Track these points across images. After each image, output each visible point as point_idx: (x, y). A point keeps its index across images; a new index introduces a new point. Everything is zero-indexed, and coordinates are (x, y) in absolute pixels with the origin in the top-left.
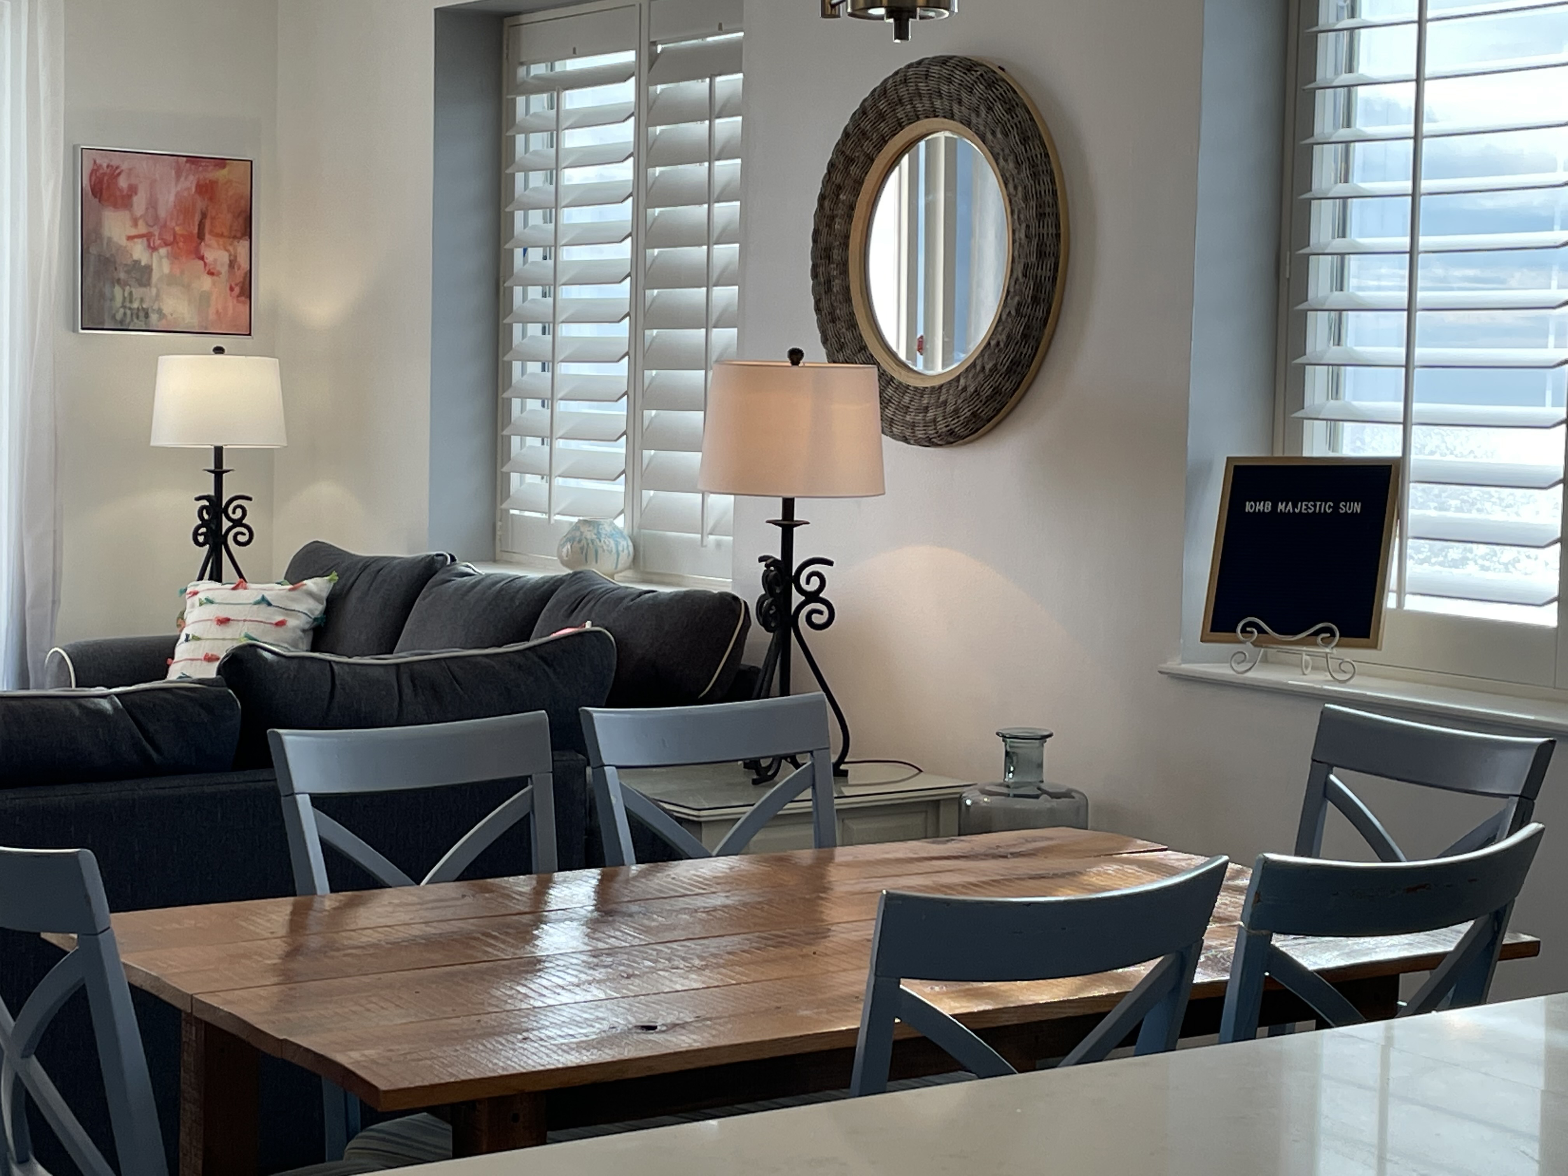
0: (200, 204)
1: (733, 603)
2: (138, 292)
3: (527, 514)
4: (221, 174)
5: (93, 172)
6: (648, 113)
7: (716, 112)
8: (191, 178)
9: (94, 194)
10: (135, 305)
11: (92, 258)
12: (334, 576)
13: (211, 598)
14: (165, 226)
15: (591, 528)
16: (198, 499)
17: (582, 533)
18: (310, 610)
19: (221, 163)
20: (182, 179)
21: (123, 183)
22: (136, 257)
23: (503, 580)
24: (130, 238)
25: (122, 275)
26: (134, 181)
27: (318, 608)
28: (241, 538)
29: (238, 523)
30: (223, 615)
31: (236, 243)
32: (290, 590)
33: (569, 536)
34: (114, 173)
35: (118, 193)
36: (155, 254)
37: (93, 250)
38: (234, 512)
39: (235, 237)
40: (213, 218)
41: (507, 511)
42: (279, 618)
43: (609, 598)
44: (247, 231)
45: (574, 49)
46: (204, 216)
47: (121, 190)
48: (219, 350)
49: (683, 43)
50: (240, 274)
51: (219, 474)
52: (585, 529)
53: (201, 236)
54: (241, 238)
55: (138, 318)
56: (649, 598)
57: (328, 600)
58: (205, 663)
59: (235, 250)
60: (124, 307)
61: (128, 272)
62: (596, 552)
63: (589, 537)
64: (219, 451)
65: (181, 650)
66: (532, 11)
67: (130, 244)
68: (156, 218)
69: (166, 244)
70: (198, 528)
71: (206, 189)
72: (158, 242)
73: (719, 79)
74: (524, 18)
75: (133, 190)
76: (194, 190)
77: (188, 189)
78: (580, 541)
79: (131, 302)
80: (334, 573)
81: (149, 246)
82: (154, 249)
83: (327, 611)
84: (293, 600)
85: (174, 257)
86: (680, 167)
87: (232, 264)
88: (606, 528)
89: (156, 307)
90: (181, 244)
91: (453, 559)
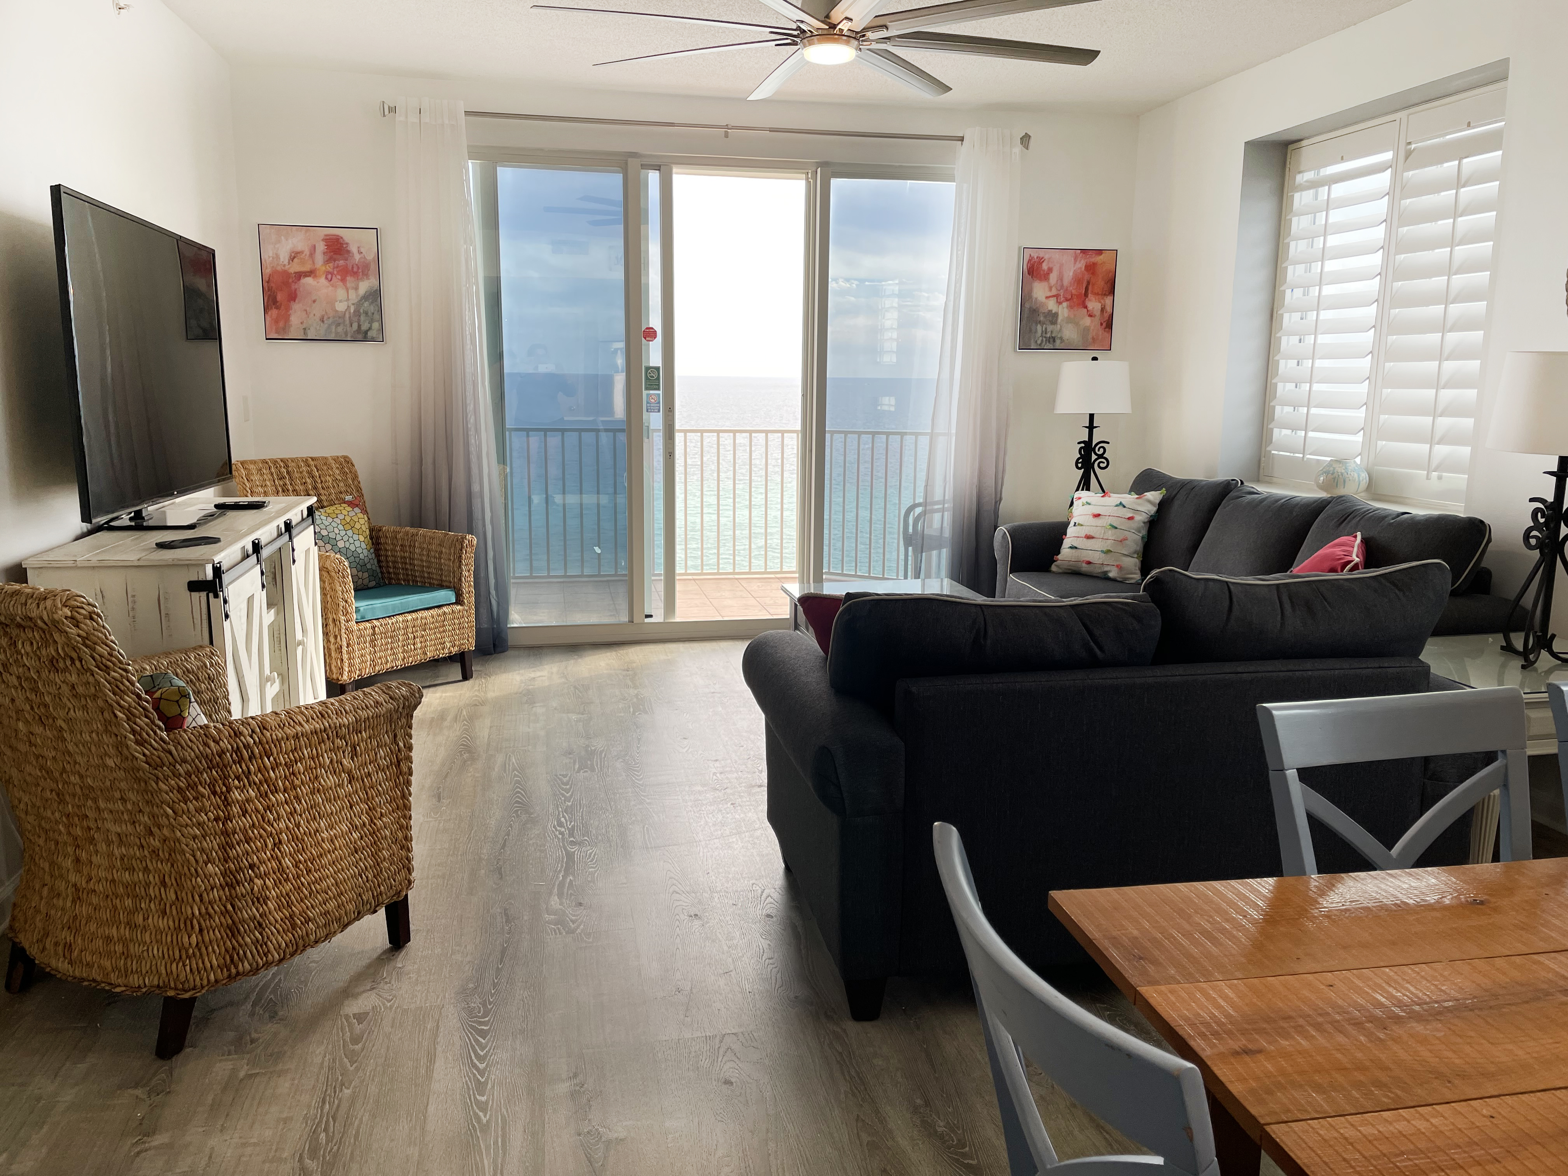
0: (1087, 277)
1: (1481, 525)
2: (1050, 328)
3: (1281, 453)
4: (1099, 259)
5: (1029, 261)
6: (1402, 190)
7: (1462, 183)
8: (1083, 261)
9: (1029, 274)
10: (1048, 335)
11: (1026, 310)
12: (1164, 491)
13: (1089, 501)
14: (1067, 290)
15: (1341, 465)
16: (1079, 443)
17: (1334, 469)
18: (1148, 511)
19: (1100, 252)
20: (1077, 263)
21: (1045, 266)
22: (1050, 308)
23: (1283, 499)
24: (1047, 298)
25: (1042, 318)
26: (1051, 266)
27: (1153, 509)
28: (1102, 465)
29: (1100, 456)
30: (1097, 512)
31: (1105, 298)
32: (1137, 498)
33: (1324, 470)
34: (1041, 260)
35: (1042, 272)
36: (1060, 306)
37: (1027, 305)
38: (1099, 451)
39: (1105, 295)
40: (1093, 285)
41: (1270, 451)
42: (1130, 515)
43: (1372, 516)
44: (1112, 291)
45: (1342, 157)
46: (1088, 283)
47: (1044, 271)
48: (1095, 359)
49: (1429, 142)
50: (1106, 315)
51: (1091, 427)
52: (1335, 465)
53: (1086, 295)
54: (1108, 295)
55: (1049, 342)
56: (1407, 519)
57: (1159, 504)
58: (1085, 539)
59: (1105, 302)
60: (1042, 336)
61: (1045, 317)
62: (1344, 481)
63: (1339, 471)
64: (1092, 416)
65: (1071, 531)
66: (1308, 138)
67: (1047, 301)
68: (1062, 286)
69: (1067, 300)
70: (1078, 459)
71: (1091, 268)
72: (1062, 299)
73: (1465, 161)
74: (1304, 143)
75: (1050, 270)
76: (1083, 269)
77: (1081, 268)
78: (1332, 474)
79: (1046, 333)
80: (1164, 489)
81: (1057, 302)
82: (1060, 303)
83: (1158, 511)
84: (1139, 504)
85: (1071, 307)
86: (1421, 226)
87: (1103, 310)
88: (1351, 466)
89: (1059, 336)
90: (1075, 300)
91: (1242, 483)
